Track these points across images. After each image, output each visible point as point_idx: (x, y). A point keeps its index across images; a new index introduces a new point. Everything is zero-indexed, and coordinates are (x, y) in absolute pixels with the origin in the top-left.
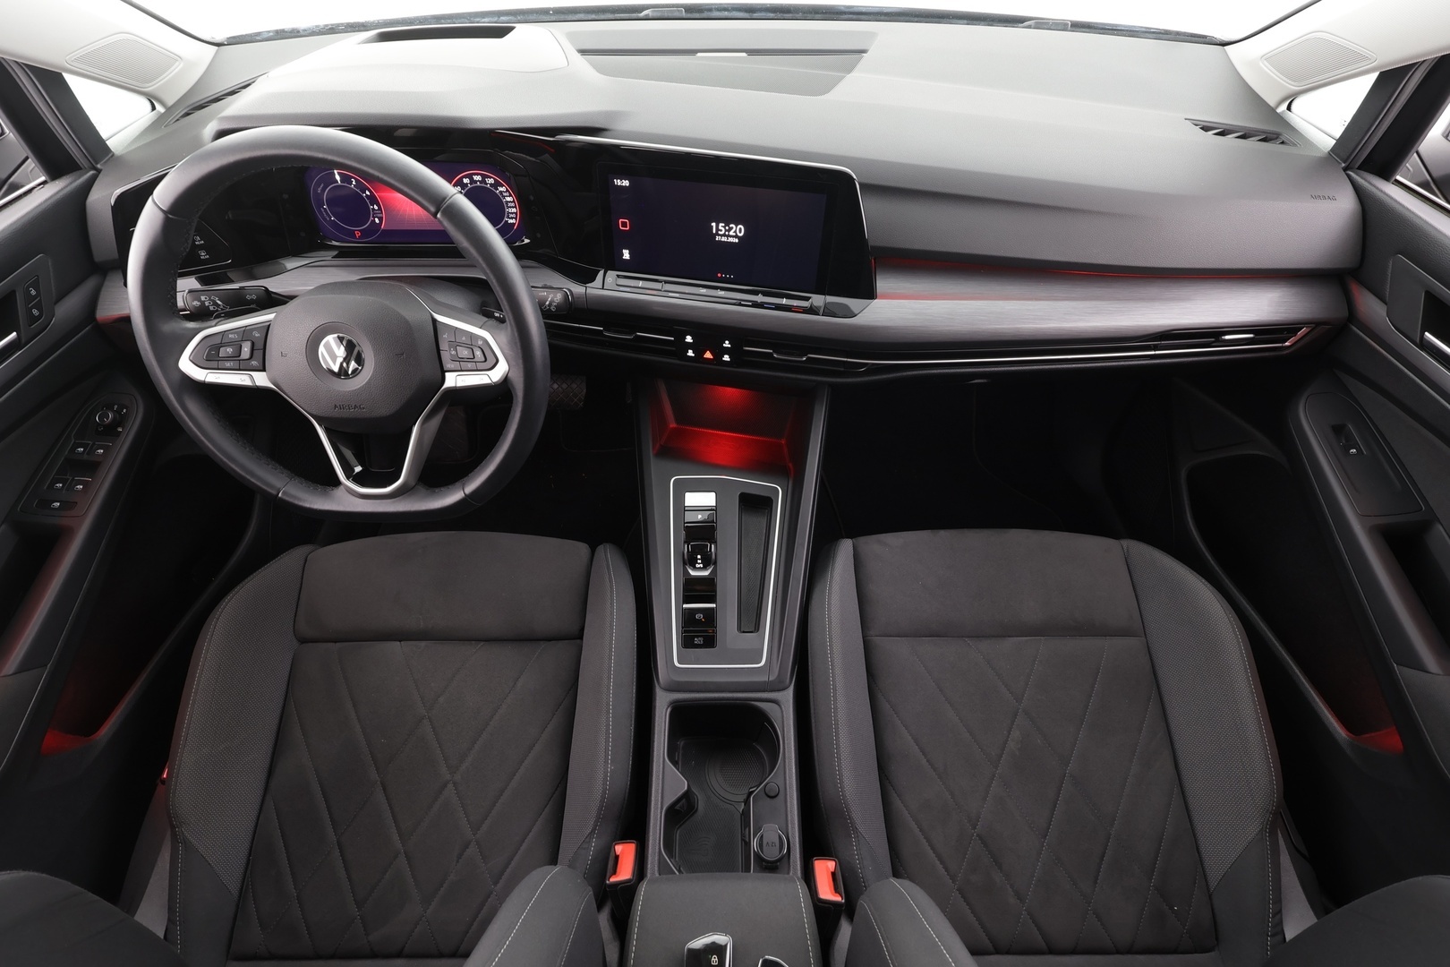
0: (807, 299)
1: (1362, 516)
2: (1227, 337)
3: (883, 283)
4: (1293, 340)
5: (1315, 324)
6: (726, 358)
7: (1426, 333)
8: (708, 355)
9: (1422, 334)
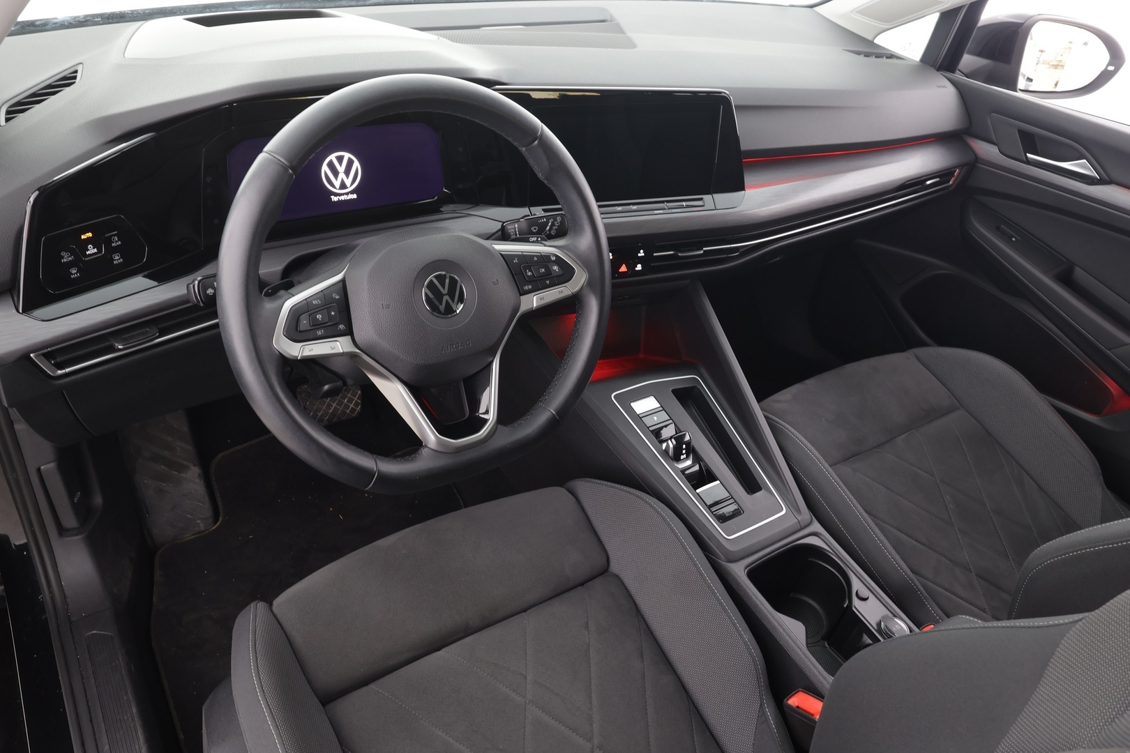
0: (701, 199)
1: (1045, 273)
2: (928, 182)
3: (748, 179)
4: (953, 179)
5: (961, 166)
6: (639, 267)
7: (1028, 155)
8: (623, 269)
9: (1026, 156)
